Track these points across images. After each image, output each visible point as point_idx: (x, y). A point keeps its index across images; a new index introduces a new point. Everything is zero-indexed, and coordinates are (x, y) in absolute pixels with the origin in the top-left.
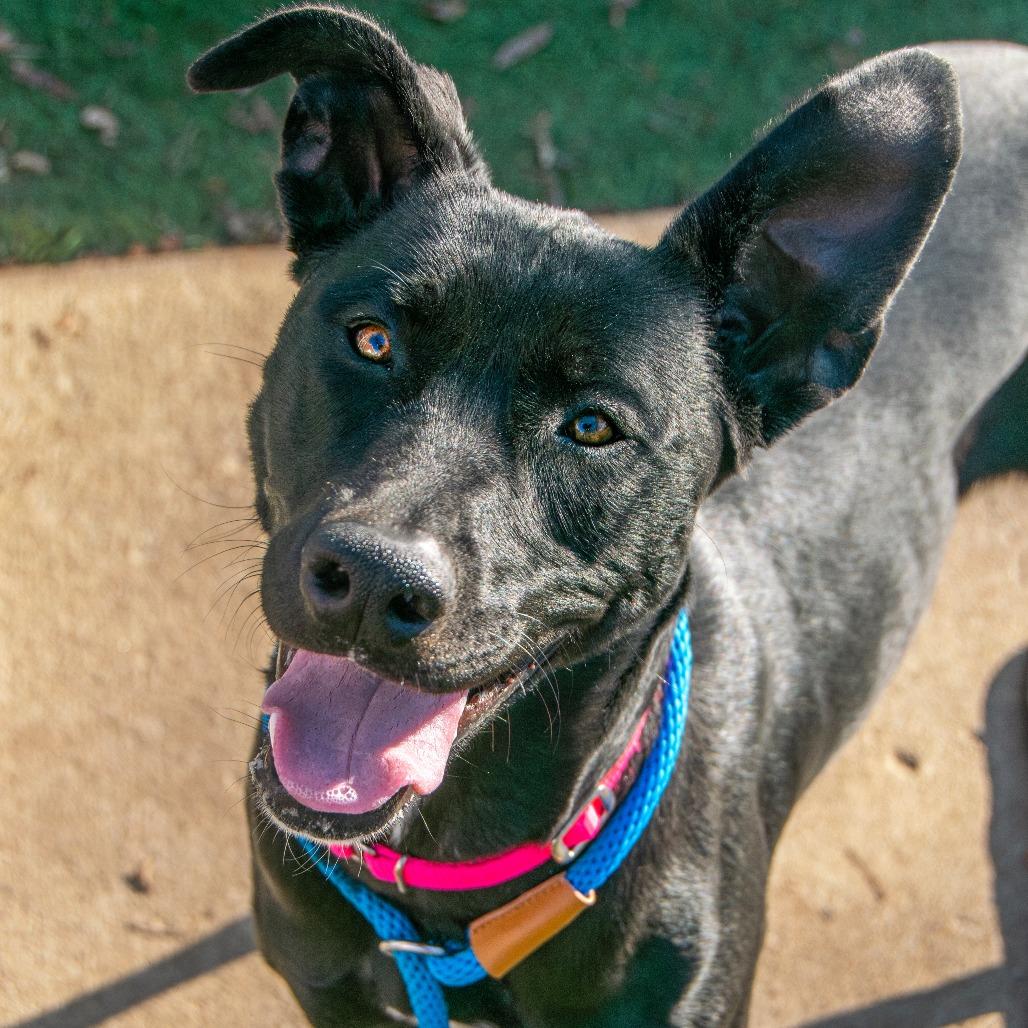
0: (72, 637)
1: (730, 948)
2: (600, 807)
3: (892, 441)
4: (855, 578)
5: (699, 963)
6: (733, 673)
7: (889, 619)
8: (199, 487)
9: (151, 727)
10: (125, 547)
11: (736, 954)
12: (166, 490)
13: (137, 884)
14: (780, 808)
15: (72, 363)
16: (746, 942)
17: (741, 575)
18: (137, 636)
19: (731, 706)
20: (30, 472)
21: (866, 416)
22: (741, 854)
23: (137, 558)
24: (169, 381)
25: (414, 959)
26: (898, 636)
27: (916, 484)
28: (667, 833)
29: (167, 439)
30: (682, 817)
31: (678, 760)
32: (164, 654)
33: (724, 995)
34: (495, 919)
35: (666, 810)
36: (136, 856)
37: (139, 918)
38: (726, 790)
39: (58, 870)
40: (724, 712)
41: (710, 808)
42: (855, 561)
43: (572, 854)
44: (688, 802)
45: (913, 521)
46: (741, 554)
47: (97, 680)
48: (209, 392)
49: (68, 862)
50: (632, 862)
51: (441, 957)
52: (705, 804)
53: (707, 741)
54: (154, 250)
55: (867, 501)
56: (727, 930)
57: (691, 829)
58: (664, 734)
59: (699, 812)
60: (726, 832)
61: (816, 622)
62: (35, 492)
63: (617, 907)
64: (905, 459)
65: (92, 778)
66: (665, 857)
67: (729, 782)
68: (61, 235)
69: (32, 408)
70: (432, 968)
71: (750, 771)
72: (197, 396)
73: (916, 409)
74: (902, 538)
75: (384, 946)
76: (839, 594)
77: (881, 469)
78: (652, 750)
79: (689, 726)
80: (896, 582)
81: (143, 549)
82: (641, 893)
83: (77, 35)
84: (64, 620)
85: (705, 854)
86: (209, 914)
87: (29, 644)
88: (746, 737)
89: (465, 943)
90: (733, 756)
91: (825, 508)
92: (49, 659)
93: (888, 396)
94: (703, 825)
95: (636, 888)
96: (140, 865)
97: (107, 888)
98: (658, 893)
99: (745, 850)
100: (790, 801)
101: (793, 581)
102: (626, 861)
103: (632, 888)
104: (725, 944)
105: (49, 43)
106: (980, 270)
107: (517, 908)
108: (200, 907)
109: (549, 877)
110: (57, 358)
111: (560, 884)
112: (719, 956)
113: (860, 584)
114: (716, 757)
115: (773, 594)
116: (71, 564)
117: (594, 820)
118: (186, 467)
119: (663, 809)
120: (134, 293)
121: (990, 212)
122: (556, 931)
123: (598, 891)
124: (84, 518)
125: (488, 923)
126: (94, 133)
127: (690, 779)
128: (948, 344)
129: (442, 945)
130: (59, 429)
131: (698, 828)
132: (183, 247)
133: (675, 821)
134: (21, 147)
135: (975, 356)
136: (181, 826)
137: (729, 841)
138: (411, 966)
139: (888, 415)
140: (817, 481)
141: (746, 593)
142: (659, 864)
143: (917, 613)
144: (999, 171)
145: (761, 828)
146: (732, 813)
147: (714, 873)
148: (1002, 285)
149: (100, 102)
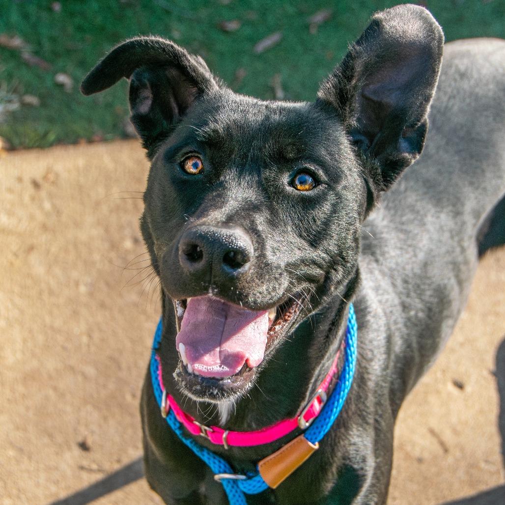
0: (52, 328)
1: (379, 470)
2: (320, 400)
3: (445, 228)
4: (428, 293)
5: (366, 477)
6: (377, 336)
7: (445, 313)
8: (113, 255)
9: (90, 371)
10: (77, 284)
11: (382, 473)
12: (96, 257)
13: (84, 446)
14: (398, 402)
15: (51, 196)
16: (386, 467)
17: (377, 289)
18: (83, 327)
19: (376, 352)
20: (31, 249)
21: (433, 216)
22: (383, 424)
23: (83, 289)
24: (98, 204)
25: (231, 482)
26: (450, 322)
27: (458, 250)
28: (350, 413)
29: (97, 232)
30: (356, 405)
31: (354, 378)
32: (96, 335)
33: (376, 493)
34: (271, 459)
35: (349, 401)
36: (84, 433)
37: (85, 463)
38: (375, 392)
39: (46, 440)
40: (373, 354)
41: (369, 400)
42: (429, 285)
43: (307, 424)
44: (359, 397)
45: (456, 267)
46: (376, 279)
47: (64, 348)
48: (117, 209)
49: (51, 436)
50: (335, 428)
51: (245, 480)
52: (366, 399)
53: (366, 368)
54: (90, 141)
55: (434, 257)
56: (378, 460)
57: (360, 411)
58: (347, 364)
59: (364, 403)
60: (376, 413)
61: (412, 313)
62: (34, 258)
63: (328, 449)
64: (452, 237)
65: (62, 395)
66: (349, 425)
67: (377, 389)
68: (45, 135)
69: (32, 217)
70: (241, 486)
71: (386, 383)
72: (111, 211)
73: (457, 214)
74: (451, 275)
75: (217, 477)
76: (422, 300)
77: (440, 241)
78: (342, 372)
79: (358, 360)
80: (448, 296)
81: (86, 285)
82: (339, 442)
83: (53, 40)
84: (48, 319)
85: (367, 423)
86: (119, 461)
87: (31, 331)
88: (383, 366)
89: (257, 472)
90: (378, 376)
91: (414, 259)
92: (41, 338)
93: (443, 208)
94: (366, 409)
95: (337, 441)
96: (85, 438)
97: (69, 449)
98: (347, 442)
99: (385, 422)
100: (402, 399)
101: (401, 293)
102: (332, 427)
103: (335, 440)
104: (378, 468)
105: (39, 44)
106: (487, 148)
107: (281, 453)
108: (115, 458)
109: (296, 437)
110: (43, 194)
111: (301, 440)
112: (375, 474)
113: (431, 296)
114: (370, 376)
115: (392, 298)
116: (51, 293)
117: (317, 407)
118: (107, 245)
119: (348, 402)
120: (81, 162)
121: (491, 119)
122: (301, 463)
123: (320, 443)
124: (57, 271)
125: (268, 461)
126: (61, 86)
127: (359, 386)
128: (471, 183)
129: (245, 474)
130: (44, 228)
131: (364, 410)
132: (104, 140)
133: (353, 407)
134: (27, 92)
135: (485, 189)
136: (105, 419)
137: (377, 417)
138: (230, 486)
139: (443, 216)
140: (410, 246)
141: (379, 298)
142: (347, 428)
143: (459, 312)
144: (495, 99)
145: (390, 411)
146: (378, 404)
147: (371, 432)
148: (497, 154)
149: (64, 71)
